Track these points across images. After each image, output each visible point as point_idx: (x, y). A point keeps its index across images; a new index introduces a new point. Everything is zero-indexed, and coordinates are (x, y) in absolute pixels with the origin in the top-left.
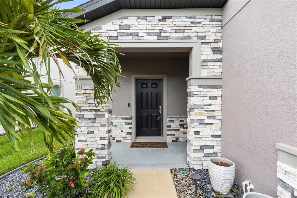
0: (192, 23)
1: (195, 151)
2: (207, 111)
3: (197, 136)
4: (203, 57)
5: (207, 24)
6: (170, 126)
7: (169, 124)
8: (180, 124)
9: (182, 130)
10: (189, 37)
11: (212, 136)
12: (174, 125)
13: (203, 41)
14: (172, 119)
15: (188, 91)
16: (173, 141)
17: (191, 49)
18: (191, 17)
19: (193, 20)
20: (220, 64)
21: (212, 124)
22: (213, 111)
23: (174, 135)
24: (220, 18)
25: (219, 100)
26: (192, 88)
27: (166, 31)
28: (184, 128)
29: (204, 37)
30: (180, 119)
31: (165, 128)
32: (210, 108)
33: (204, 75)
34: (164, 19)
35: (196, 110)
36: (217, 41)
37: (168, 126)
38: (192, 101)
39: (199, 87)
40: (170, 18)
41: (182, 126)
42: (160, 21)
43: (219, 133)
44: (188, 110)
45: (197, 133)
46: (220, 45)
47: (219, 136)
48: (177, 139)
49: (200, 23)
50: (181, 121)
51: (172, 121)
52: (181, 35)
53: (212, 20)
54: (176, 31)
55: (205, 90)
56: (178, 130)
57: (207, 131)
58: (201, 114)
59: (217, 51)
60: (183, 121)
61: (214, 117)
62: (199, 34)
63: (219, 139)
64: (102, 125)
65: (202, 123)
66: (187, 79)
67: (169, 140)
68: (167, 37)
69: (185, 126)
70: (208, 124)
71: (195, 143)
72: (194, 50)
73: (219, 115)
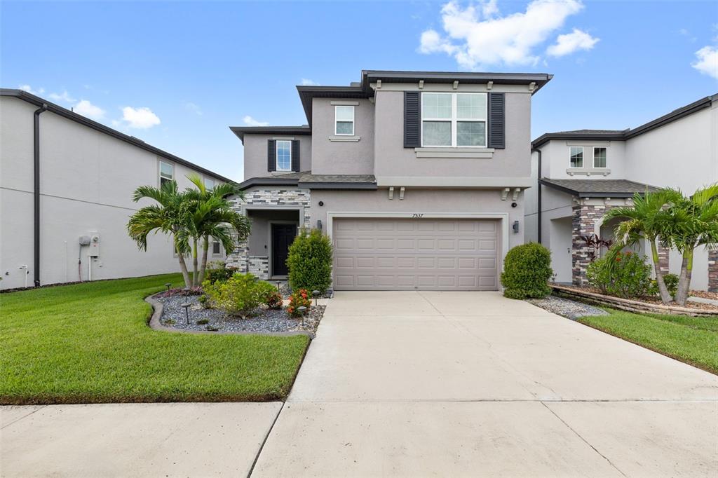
0: (299, 195)
4: (305, 215)
5: (307, 195)
10: (297, 203)
13: (306, 206)
17: (299, 210)
18: (298, 191)
19: (299, 193)
27: (283, 199)
29: (306, 204)
34: (281, 192)
40: (285, 191)
42: (279, 193)
49: (303, 195)
52: (292, 201)
54: (289, 199)
62: (303, 202)
64: (243, 257)
66: (298, 228)
68: (283, 203)
72: (301, 211)
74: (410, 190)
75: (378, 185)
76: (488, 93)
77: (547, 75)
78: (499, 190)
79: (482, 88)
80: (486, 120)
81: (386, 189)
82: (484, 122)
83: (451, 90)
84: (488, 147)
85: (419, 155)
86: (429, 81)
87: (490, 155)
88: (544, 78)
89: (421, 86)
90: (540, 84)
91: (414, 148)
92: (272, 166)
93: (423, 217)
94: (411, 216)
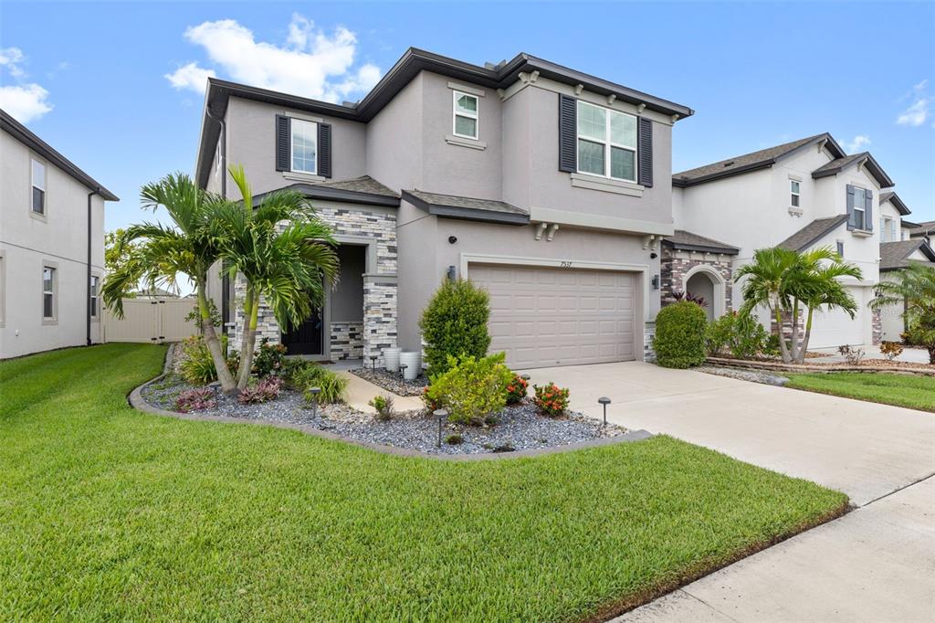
0: (368, 219)
1: (372, 350)
2: (383, 309)
3: (374, 334)
4: (379, 254)
5: (382, 221)
6: (335, 338)
7: (334, 334)
8: (350, 335)
9: (352, 342)
10: (365, 234)
11: (389, 334)
12: (342, 336)
13: (379, 238)
14: (338, 327)
15: (364, 288)
16: (340, 359)
17: (368, 245)
18: (367, 214)
19: (369, 217)
20: (395, 262)
21: (388, 322)
22: (389, 309)
23: (342, 350)
24: (394, 217)
25: (395, 298)
26: (369, 285)
27: (342, 225)
28: (356, 340)
29: (380, 235)
30: (350, 327)
31: (327, 340)
32: (387, 306)
33: (380, 272)
34: (340, 213)
35: (373, 309)
36: (392, 240)
37: (332, 338)
38: (369, 299)
39: (376, 284)
40: (347, 212)
41: (352, 336)
42: (336, 214)
43: (395, 331)
44: (364, 308)
45: (374, 331)
46: (394, 244)
47: (395, 334)
48: (346, 355)
49: (376, 220)
50: (351, 329)
51: (339, 330)
52: (358, 230)
53: (387, 219)
54: (353, 226)
55: (382, 288)
56: (347, 343)
57: (384, 329)
58: (378, 312)
59: (392, 249)
60: (354, 329)
61: (390, 315)
62: (376, 232)
63: (395, 337)
65: (379, 321)
66: (363, 275)
67: (334, 357)
68: (343, 232)
69: (357, 337)
70: (384, 322)
71: (372, 342)
72: (370, 247)
73: (394, 313)
74: (566, 229)
75: (531, 219)
76: (638, 117)
77: (690, 111)
78: (641, 237)
79: (632, 109)
80: (635, 149)
81: (535, 226)
82: (634, 152)
83: (605, 104)
84: (639, 184)
85: (575, 183)
86: (589, 89)
87: (640, 194)
88: (686, 112)
89: (578, 92)
90: (682, 116)
91: (570, 172)
92: (283, 163)
93: (572, 266)
94: (559, 265)
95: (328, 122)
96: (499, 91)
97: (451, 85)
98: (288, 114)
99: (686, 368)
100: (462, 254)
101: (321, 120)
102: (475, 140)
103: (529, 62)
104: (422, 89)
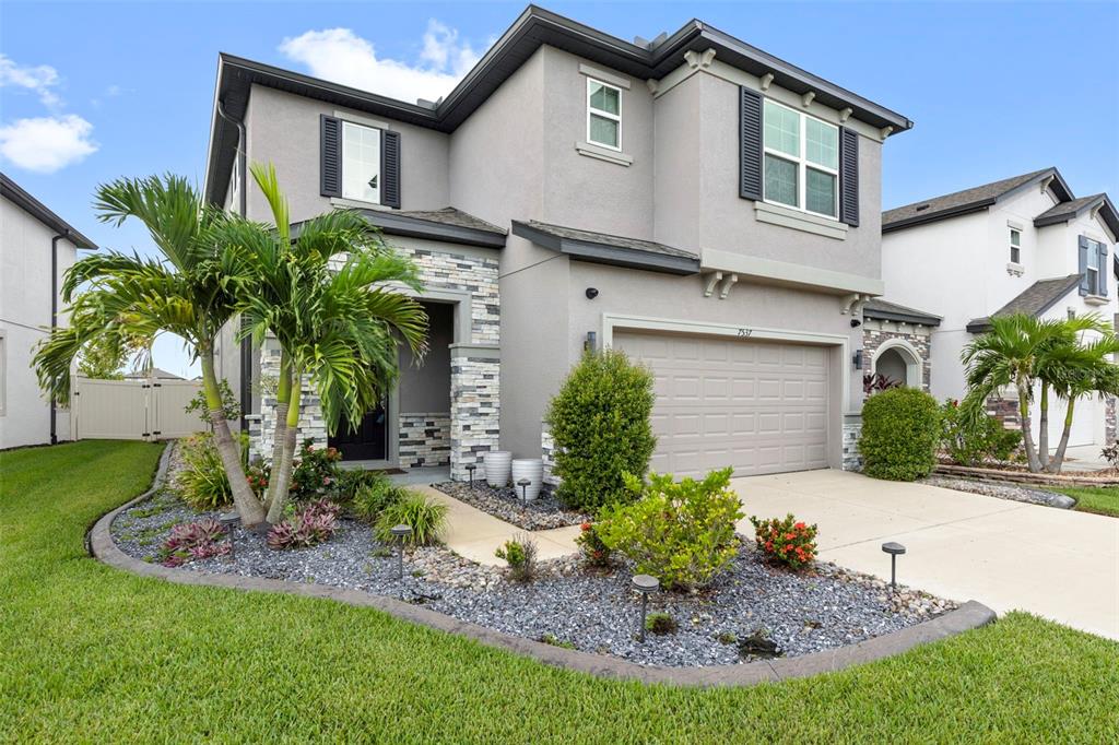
0: (459, 265)
1: (465, 454)
2: (480, 395)
3: (467, 432)
4: (474, 316)
5: (477, 268)
6: (406, 436)
7: (403, 431)
8: (426, 431)
9: (430, 442)
10: (454, 286)
11: (487, 432)
12: (416, 433)
13: (474, 293)
14: (409, 420)
15: (452, 364)
16: (412, 465)
17: (458, 302)
18: (457, 258)
19: (459, 262)
20: (497, 328)
21: (487, 414)
22: (489, 396)
23: (415, 453)
24: (496, 263)
25: (496, 380)
26: (460, 361)
27: (422, 273)
28: (434, 438)
29: (475, 288)
30: (426, 420)
31: (394, 440)
32: (485, 392)
33: (476, 342)
34: (419, 254)
35: (465, 395)
36: (493, 296)
37: (401, 436)
38: (460, 380)
39: (470, 359)
40: (428, 253)
41: (429, 433)
42: (413, 256)
43: (496, 427)
44: (452, 394)
45: (467, 428)
46: (496, 302)
47: (497, 432)
48: (421, 461)
49: (470, 267)
50: (428, 424)
51: (411, 425)
52: (444, 280)
53: (486, 265)
54: (437, 274)
55: (478, 364)
56: (423, 443)
57: (481, 425)
58: (472, 399)
59: (492, 309)
60: (432, 424)
61: (489, 405)
62: (469, 283)
63: (497, 436)
64: (316, 418)
65: (473, 413)
66: (450, 346)
67: (404, 463)
68: (423, 282)
69: (436, 434)
70: (481, 414)
71: (464, 443)
72: (461, 305)
73: (496, 401)
74: (749, 282)
75: (703, 265)
76: (841, 127)
77: (907, 123)
78: (839, 296)
79: (832, 116)
80: (836, 172)
81: (705, 276)
82: (834, 176)
83: (799, 106)
84: (841, 221)
85: (760, 215)
86: (785, 83)
87: (842, 235)
88: (903, 124)
89: (766, 85)
90: (897, 129)
91: (753, 201)
93: (753, 335)
94: (735, 333)
95: (395, 128)
96: (651, 82)
97: (585, 68)
98: (338, 114)
99: (912, 480)
100: (605, 315)
101: (385, 126)
102: (616, 152)
103: (704, 34)
104: (543, 73)
